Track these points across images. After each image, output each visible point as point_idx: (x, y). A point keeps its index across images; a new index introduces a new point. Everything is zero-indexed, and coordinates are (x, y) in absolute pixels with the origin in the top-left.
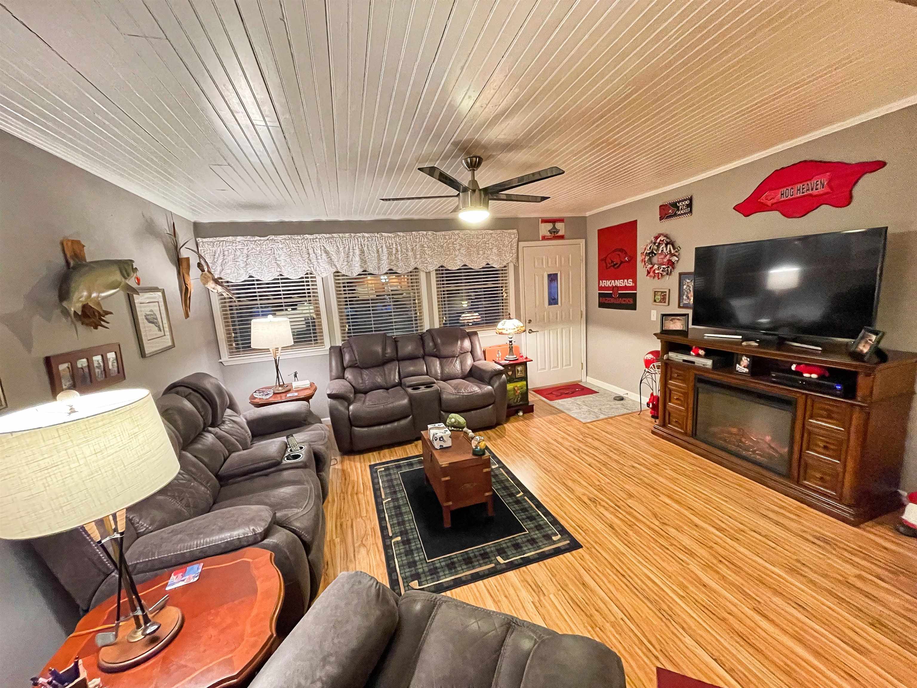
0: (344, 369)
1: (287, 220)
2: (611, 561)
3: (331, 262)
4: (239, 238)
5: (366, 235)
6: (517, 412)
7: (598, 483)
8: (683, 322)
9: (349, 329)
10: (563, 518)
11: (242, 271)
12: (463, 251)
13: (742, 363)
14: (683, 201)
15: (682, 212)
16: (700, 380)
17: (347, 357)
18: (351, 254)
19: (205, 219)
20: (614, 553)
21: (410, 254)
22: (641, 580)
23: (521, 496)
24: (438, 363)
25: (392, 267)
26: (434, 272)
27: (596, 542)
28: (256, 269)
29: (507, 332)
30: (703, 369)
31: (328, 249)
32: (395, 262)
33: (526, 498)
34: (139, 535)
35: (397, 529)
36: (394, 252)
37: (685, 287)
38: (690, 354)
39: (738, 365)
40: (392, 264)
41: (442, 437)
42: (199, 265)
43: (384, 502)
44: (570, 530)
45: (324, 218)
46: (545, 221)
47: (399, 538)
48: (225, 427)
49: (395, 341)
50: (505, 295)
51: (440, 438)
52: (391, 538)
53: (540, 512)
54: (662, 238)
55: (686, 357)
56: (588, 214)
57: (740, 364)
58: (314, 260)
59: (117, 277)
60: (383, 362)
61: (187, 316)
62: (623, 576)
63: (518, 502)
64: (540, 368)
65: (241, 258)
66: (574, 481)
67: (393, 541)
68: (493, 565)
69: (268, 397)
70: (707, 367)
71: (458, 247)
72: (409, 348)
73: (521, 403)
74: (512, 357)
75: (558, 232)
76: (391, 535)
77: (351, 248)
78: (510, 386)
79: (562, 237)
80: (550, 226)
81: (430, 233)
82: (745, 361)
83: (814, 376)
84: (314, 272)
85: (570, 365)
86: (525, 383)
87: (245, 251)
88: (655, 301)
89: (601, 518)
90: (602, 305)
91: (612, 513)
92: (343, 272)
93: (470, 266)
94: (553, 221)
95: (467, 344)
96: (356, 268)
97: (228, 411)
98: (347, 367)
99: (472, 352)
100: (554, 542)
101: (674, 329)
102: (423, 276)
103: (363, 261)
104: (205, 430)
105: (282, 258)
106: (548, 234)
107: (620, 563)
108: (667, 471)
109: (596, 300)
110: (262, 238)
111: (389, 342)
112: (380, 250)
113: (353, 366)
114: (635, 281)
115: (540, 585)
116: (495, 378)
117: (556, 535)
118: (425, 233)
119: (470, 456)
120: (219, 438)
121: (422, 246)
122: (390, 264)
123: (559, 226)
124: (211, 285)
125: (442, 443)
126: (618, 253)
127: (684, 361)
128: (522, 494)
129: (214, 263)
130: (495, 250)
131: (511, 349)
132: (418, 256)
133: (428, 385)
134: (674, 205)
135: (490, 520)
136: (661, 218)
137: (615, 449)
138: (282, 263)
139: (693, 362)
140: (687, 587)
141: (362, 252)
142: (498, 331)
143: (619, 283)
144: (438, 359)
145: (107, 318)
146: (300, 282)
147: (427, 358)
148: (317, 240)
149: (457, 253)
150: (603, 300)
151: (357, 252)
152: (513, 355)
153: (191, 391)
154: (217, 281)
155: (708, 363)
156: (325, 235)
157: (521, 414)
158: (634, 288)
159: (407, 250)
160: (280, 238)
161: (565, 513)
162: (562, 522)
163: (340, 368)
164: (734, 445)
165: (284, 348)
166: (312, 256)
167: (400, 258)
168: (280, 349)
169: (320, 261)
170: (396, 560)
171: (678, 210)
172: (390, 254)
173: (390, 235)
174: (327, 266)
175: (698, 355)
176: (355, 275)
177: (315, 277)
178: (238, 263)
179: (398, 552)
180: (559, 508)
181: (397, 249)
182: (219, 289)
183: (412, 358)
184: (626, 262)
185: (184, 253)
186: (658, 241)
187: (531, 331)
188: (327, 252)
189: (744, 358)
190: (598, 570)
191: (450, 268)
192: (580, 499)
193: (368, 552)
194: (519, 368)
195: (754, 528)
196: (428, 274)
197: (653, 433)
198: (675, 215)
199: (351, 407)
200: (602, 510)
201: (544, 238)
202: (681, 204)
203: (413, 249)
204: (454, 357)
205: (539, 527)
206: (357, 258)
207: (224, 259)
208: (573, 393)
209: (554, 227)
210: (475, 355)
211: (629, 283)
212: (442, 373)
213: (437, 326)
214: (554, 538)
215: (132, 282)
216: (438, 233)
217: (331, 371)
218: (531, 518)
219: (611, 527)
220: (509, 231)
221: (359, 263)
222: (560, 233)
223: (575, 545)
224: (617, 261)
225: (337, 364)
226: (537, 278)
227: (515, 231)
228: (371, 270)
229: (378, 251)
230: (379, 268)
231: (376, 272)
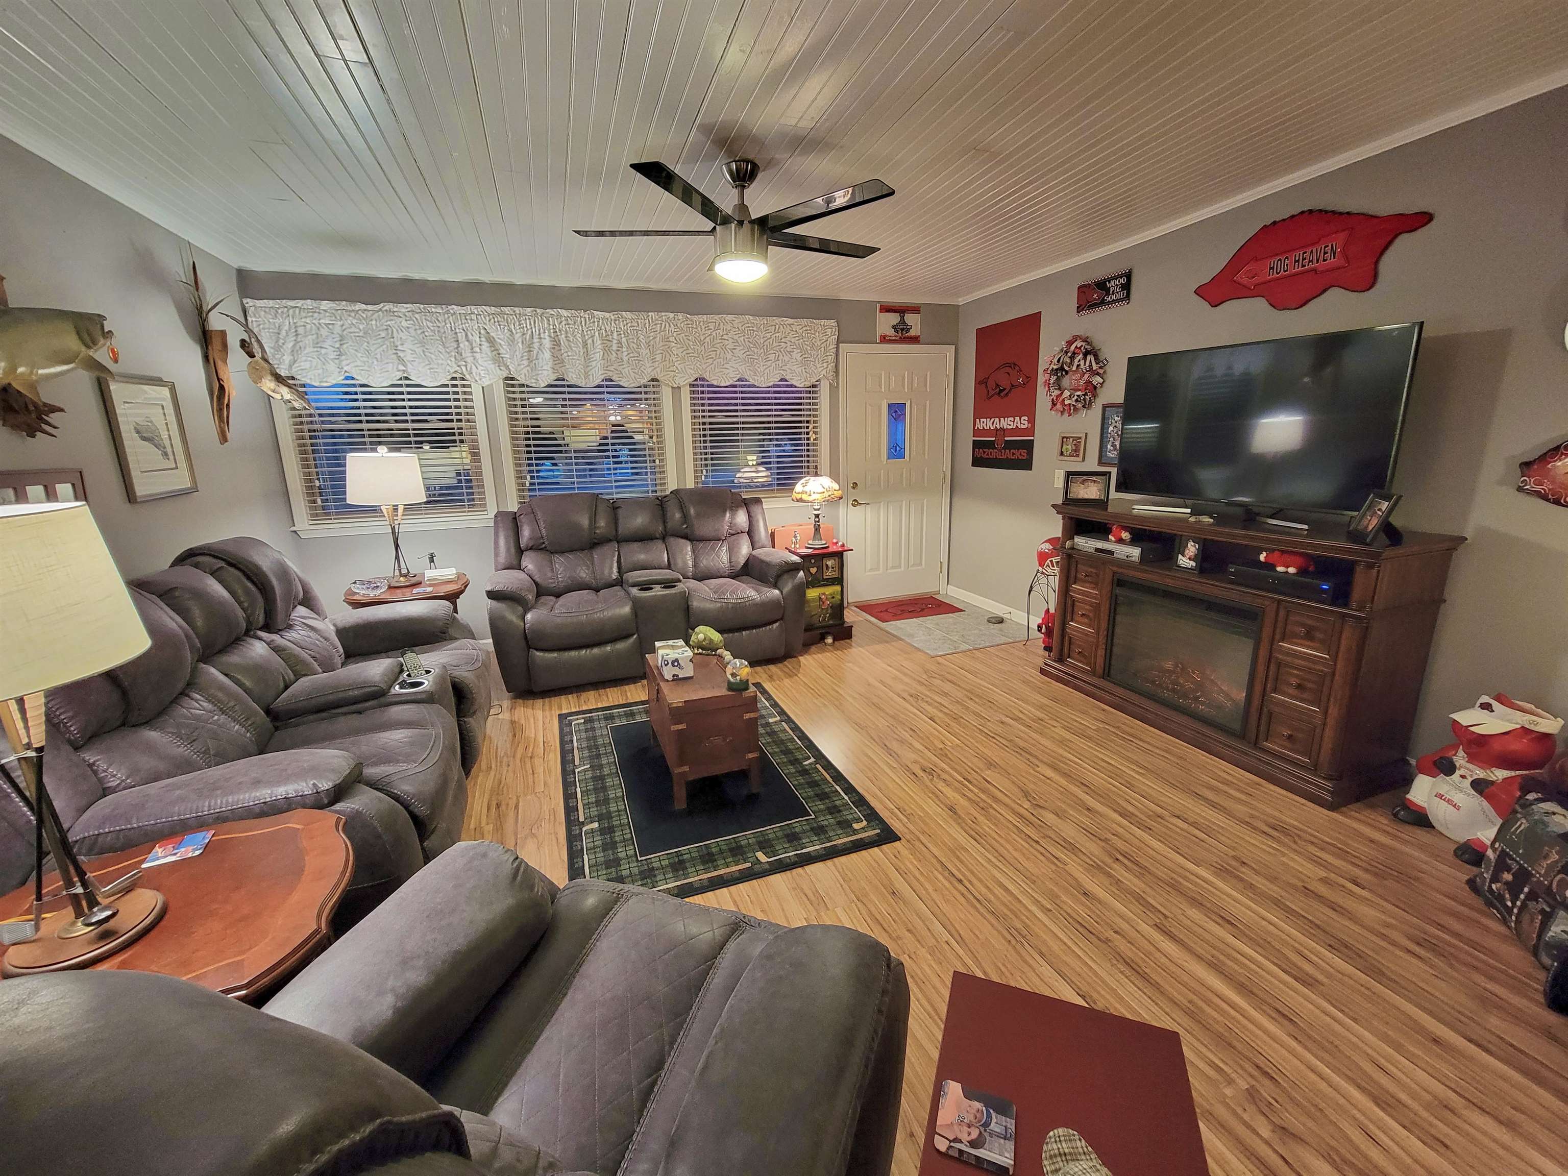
0: (520, 552)
1: (416, 276)
2: (943, 860)
3: (498, 359)
4: (325, 305)
5: (564, 313)
6: (822, 638)
7: (941, 746)
8: (1101, 486)
9: (531, 484)
10: (875, 796)
11: (332, 367)
12: (739, 352)
13: (1187, 552)
14: (1116, 278)
15: (1114, 297)
16: (1120, 582)
17: (526, 533)
18: (536, 345)
19: (259, 264)
20: (950, 849)
21: (644, 352)
22: (988, 887)
23: (810, 764)
24: (689, 548)
25: (610, 374)
26: (688, 388)
27: (923, 833)
28: (359, 363)
29: (810, 499)
30: (1126, 564)
31: (492, 334)
32: (615, 366)
33: (818, 766)
34: (105, 792)
35: (594, 811)
36: (615, 347)
37: (1111, 429)
38: (1107, 540)
39: (1180, 556)
40: (612, 368)
41: (677, 660)
42: (244, 344)
43: (577, 771)
44: (884, 814)
45: (487, 278)
46: (887, 309)
47: (596, 825)
48: (292, 635)
49: (614, 507)
50: (812, 436)
51: (673, 662)
52: (583, 824)
53: (838, 788)
54: (1079, 343)
55: (1100, 545)
56: (961, 301)
57: (1183, 556)
58: (467, 354)
59: (72, 342)
60: (594, 543)
61: (224, 439)
62: (960, 881)
63: (804, 772)
64: (868, 567)
65: (329, 342)
66: (902, 742)
67: (584, 829)
68: (748, 865)
69: (378, 592)
70: (1133, 559)
71: (731, 346)
72: (639, 521)
73: (831, 622)
74: (818, 544)
75: (908, 330)
76: (582, 819)
77: (536, 336)
78: (812, 593)
79: (915, 340)
80: (894, 318)
81: (680, 316)
82: (1192, 548)
83: (1292, 570)
84: (468, 376)
85: (921, 564)
86: (838, 588)
87: (337, 330)
88: (1062, 454)
89: (936, 795)
90: (978, 462)
91: (956, 790)
92: (522, 379)
93: (752, 382)
94: (901, 310)
95: (741, 518)
96: (545, 373)
97: (301, 610)
98: (527, 550)
99: (750, 533)
100: (855, 832)
101: (1086, 497)
102: (666, 395)
103: (558, 360)
104: (249, 632)
105: (408, 346)
106: (891, 332)
107: (958, 864)
108: (1056, 730)
109: (966, 453)
110: (370, 307)
111: (602, 509)
112: (590, 341)
113: (537, 547)
114: (1032, 421)
115: (823, 894)
116: (785, 577)
117: (859, 820)
118: (672, 315)
119: (723, 692)
120: (277, 650)
121: (666, 340)
122: (606, 368)
123: (911, 319)
124: (268, 384)
125: (676, 671)
126: (1008, 369)
127: (1097, 550)
128: (812, 760)
129: (278, 348)
130: (796, 355)
131: (817, 529)
132: (659, 357)
133: (668, 584)
134: (1102, 285)
135: (753, 799)
136: (1080, 309)
137: (978, 696)
138: (408, 357)
139: (1112, 553)
140: (1057, 897)
141: (556, 343)
142: (795, 495)
143: (1007, 423)
144: (688, 542)
145: (53, 418)
146: (441, 393)
147: (672, 541)
148: (474, 317)
149: (729, 356)
150: (980, 453)
151: (547, 343)
152: (821, 539)
153: (223, 564)
155: (1135, 552)
156: (487, 308)
157: (829, 640)
158: (1031, 431)
159: (639, 346)
160: (403, 308)
161: (880, 789)
162: (873, 803)
163: (513, 550)
164: (1167, 689)
165: (409, 508)
166: (464, 345)
167: (625, 359)
168: (401, 508)
169: (478, 356)
170: (586, 857)
171: (1108, 294)
172: (607, 350)
173: (607, 315)
174: (492, 366)
175: (1120, 541)
176: (540, 384)
177: (469, 386)
178: (323, 351)
179: (591, 845)
180: (871, 781)
181: (619, 342)
182: (286, 394)
183: (643, 538)
184: (1020, 385)
185: (216, 322)
186: (1073, 347)
187: (856, 503)
188: (491, 341)
189: (1191, 544)
190: (922, 874)
191: (715, 383)
192: (908, 769)
193: (539, 846)
194: (830, 563)
195: (1178, 813)
196: (676, 390)
197: (1043, 672)
198: (1103, 303)
199: (529, 616)
200: (941, 785)
201: (884, 339)
202: (1112, 282)
203: (648, 343)
204: (719, 540)
205: (834, 810)
206: (547, 355)
207: (296, 342)
208: (922, 610)
209: (902, 321)
210: (756, 538)
211: (1023, 423)
212: (695, 566)
213: (690, 484)
214: (856, 826)
215: (101, 355)
216: (695, 318)
217: (497, 555)
218: (823, 796)
219: (951, 809)
220: (823, 322)
221: (550, 364)
222: (912, 333)
223: (888, 836)
224: (1005, 383)
225: (507, 542)
226: (869, 408)
227: (833, 323)
228: (572, 378)
229: (585, 344)
230: (587, 375)
231: (581, 382)
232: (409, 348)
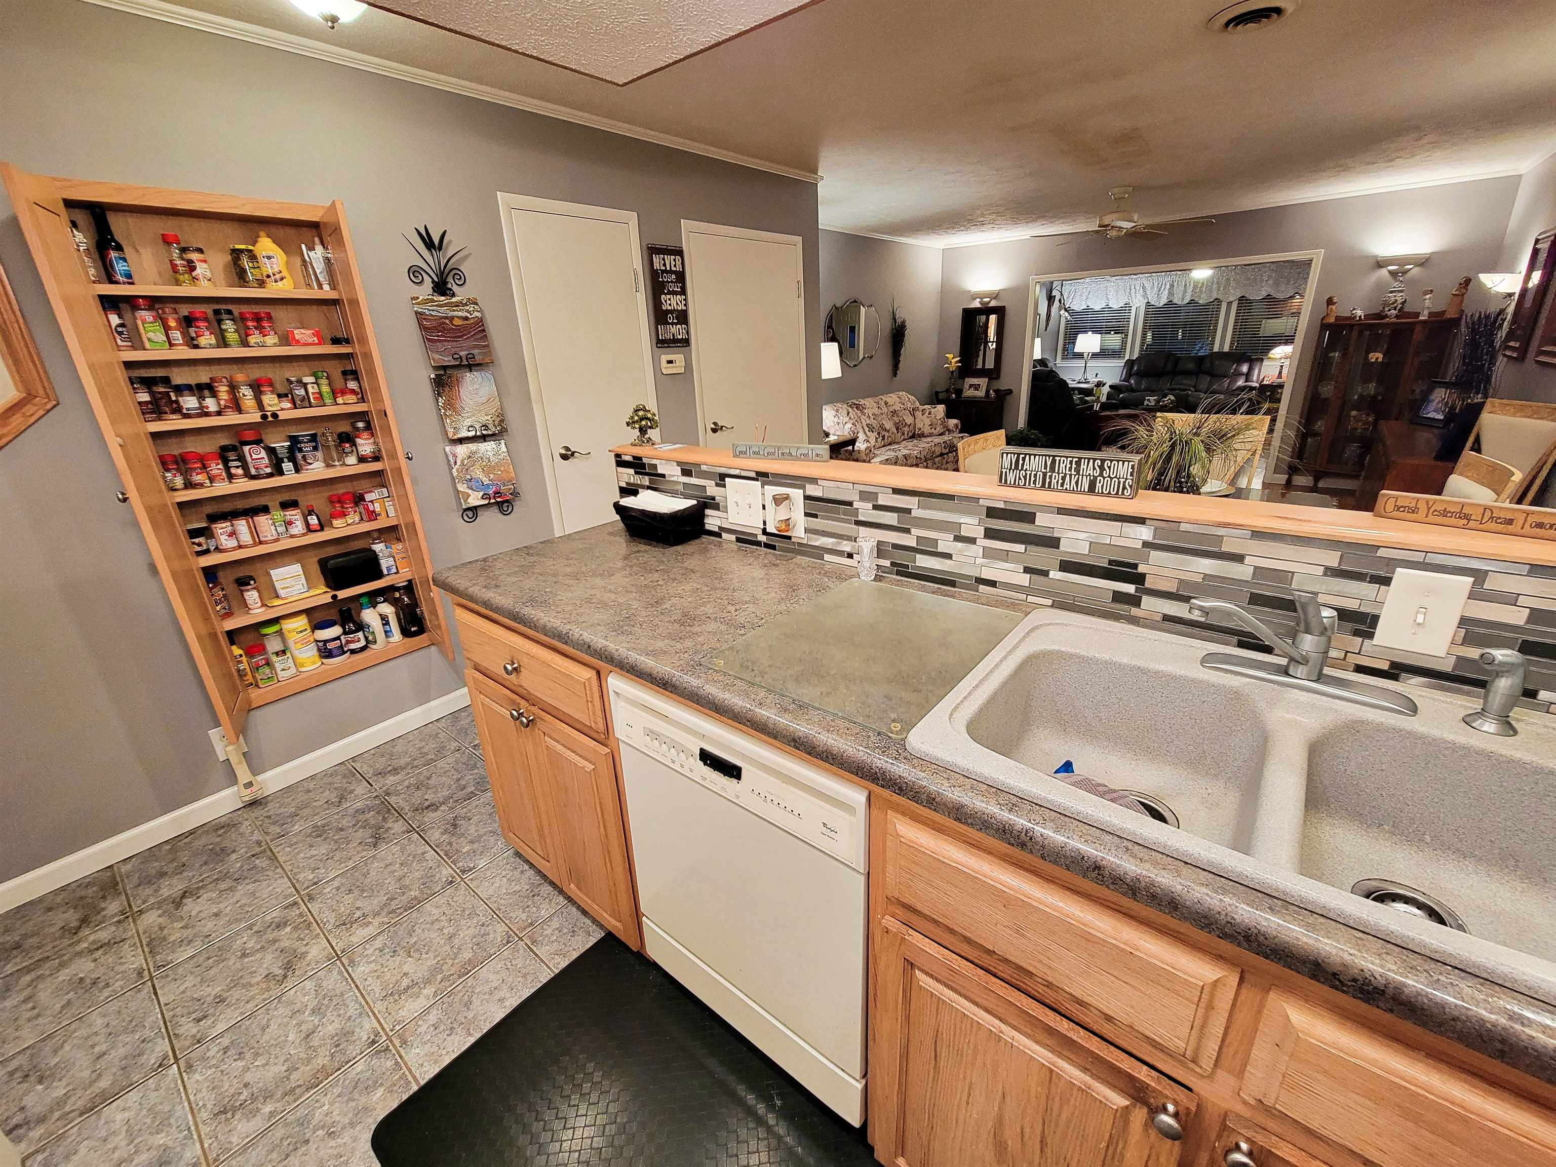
0: (1130, 373)
3: (1145, 295)
9: (1146, 349)
11: (1083, 303)
17: (1136, 367)
24: (1208, 379)
25: (1194, 298)
26: (1236, 302)
28: (1093, 301)
42: (1060, 301)
49: (1178, 359)
58: (1133, 294)
60: (1161, 374)
61: (1046, 330)
72: (1188, 366)
84: (1131, 303)
92: (1153, 303)
95: (1245, 368)
96: (1164, 299)
98: (1133, 373)
99: (1249, 375)
102: (1224, 307)
103: (1171, 293)
111: (1173, 360)
113: (1137, 372)
121: (1229, 279)
122: (1192, 296)
129: (1068, 298)
132: (1222, 288)
138: (1110, 297)
141: (1172, 286)
142: (1273, 355)
144: (1209, 376)
146: (1118, 311)
147: (1200, 374)
151: (1168, 287)
154: (1066, 310)
159: (1213, 283)
163: (1128, 373)
165: (1093, 356)
166: (1133, 290)
169: (1137, 294)
174: (1142, 300)
176: (1161, 305)
177: (1131, 307)
178: (1082, 297)
182: (1067, 314)
183: (1187, 373)
185: (1054, 293)
188: (1144, 288)
191: (1252, 298)
196: (1230, 304)
199: (1121, 395)
204: (1227, 377)
206: (1167, 292)
207: (1073, 292)
210: (1250, 378)
213: (1226, 349)
217: (1121, 374)
221: (1167, 296)
225: (1127, 370)
228: (1175, 301)
229: (1186, 285)
230: (1183, 299)
231: (1180, 303)
232: (1112, 294)
